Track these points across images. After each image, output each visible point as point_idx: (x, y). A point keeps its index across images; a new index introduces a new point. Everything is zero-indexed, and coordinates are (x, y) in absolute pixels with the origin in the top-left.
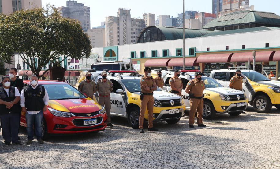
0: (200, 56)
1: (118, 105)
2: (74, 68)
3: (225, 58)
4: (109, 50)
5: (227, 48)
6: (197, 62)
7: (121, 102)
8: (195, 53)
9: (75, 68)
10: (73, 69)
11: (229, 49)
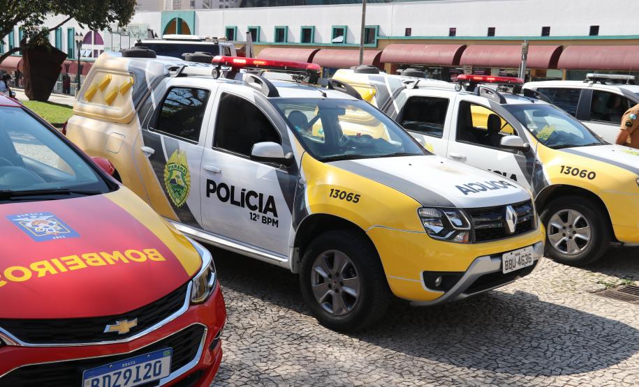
0: (388, 46)
1: (257, 212)
2: (90, 56)
3: (447, 54)
4: (175, 18)
5: (453, 32)
6: (382, 59)
7: (271, 199)
8: (378, 40)
9: (95, 57)
10: (90, 59)
11: (458, 34)
